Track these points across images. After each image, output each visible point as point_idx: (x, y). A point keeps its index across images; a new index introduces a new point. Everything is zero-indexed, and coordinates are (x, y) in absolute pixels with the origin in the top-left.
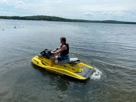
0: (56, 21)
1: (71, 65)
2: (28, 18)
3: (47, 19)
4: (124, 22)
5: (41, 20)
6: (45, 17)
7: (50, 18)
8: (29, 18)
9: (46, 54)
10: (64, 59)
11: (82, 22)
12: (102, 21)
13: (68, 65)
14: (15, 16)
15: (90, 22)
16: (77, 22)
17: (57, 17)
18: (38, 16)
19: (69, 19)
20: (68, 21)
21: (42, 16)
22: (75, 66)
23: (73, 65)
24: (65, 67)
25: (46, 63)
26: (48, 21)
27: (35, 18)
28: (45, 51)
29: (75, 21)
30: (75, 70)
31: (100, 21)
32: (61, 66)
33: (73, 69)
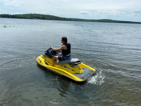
0: (51, 19)
1: (71, 66)
2: (19, 16)
3: (40, 17)
4: (119, 21)
5: (33, 18)
6: (38, 16)
7: (43, 16)
8: (21, 16)
9: (49, 53)
10: (64, 60)
11: (78, 21)
12: (97, 20)
13: (68, 66)
14: (4, 14)
15: (85, 21)
16: (72, 21)
17: (51, 16)
18: (31, 14)
19: (64, 18)
20: (63, 20)
21: (35, 14)
22: (75, 67)
23: (73, 66)
24: (65, 67)
25: (49, 62)
26: (41, 19)
27: (28, 17)
28: (48, 50)
29: (70, 20)
30: (74, 71)
31: (95, 20)
32: (62, 66)
33: (72, 70)
